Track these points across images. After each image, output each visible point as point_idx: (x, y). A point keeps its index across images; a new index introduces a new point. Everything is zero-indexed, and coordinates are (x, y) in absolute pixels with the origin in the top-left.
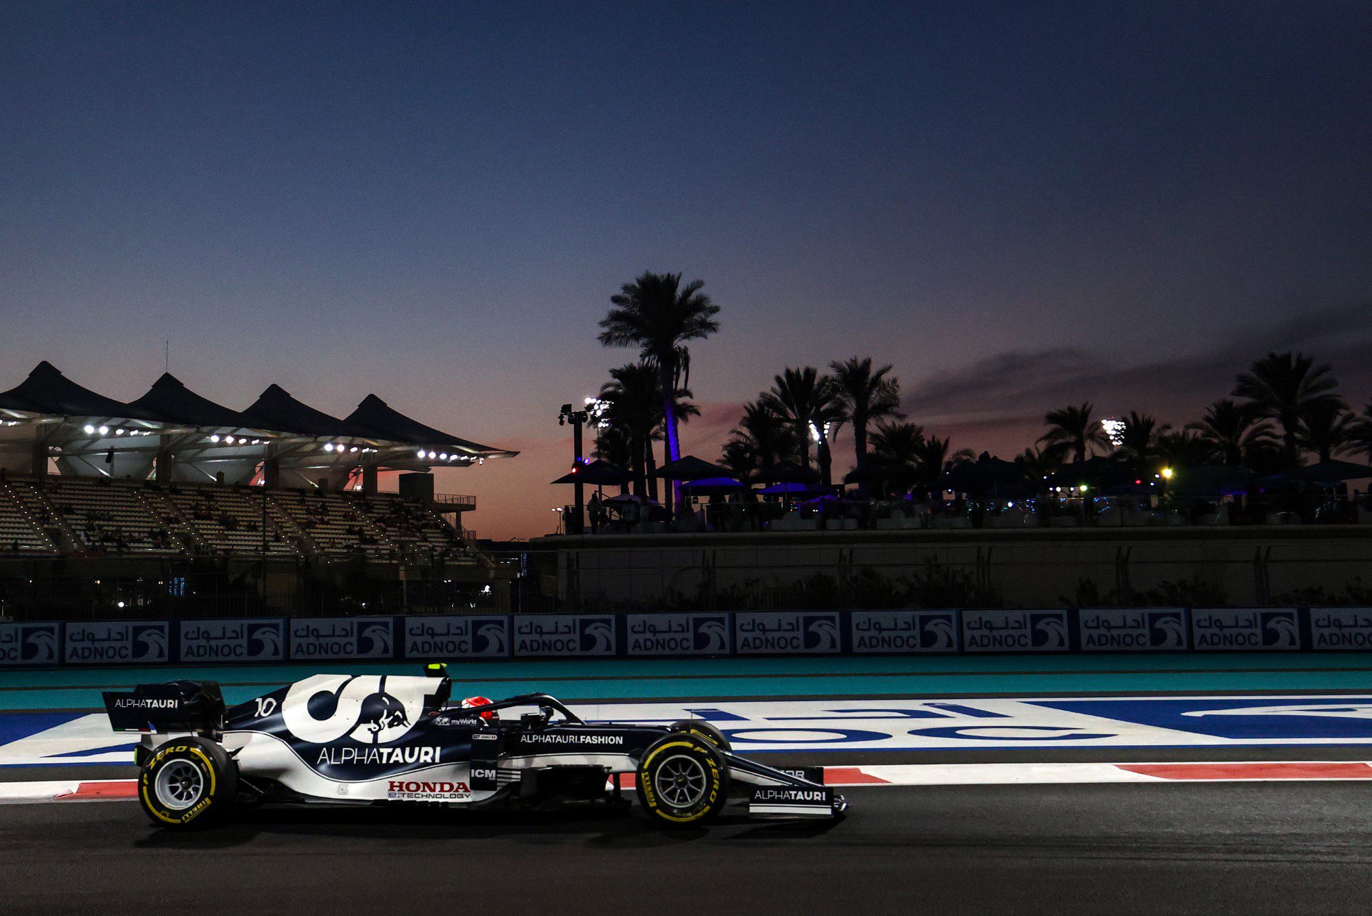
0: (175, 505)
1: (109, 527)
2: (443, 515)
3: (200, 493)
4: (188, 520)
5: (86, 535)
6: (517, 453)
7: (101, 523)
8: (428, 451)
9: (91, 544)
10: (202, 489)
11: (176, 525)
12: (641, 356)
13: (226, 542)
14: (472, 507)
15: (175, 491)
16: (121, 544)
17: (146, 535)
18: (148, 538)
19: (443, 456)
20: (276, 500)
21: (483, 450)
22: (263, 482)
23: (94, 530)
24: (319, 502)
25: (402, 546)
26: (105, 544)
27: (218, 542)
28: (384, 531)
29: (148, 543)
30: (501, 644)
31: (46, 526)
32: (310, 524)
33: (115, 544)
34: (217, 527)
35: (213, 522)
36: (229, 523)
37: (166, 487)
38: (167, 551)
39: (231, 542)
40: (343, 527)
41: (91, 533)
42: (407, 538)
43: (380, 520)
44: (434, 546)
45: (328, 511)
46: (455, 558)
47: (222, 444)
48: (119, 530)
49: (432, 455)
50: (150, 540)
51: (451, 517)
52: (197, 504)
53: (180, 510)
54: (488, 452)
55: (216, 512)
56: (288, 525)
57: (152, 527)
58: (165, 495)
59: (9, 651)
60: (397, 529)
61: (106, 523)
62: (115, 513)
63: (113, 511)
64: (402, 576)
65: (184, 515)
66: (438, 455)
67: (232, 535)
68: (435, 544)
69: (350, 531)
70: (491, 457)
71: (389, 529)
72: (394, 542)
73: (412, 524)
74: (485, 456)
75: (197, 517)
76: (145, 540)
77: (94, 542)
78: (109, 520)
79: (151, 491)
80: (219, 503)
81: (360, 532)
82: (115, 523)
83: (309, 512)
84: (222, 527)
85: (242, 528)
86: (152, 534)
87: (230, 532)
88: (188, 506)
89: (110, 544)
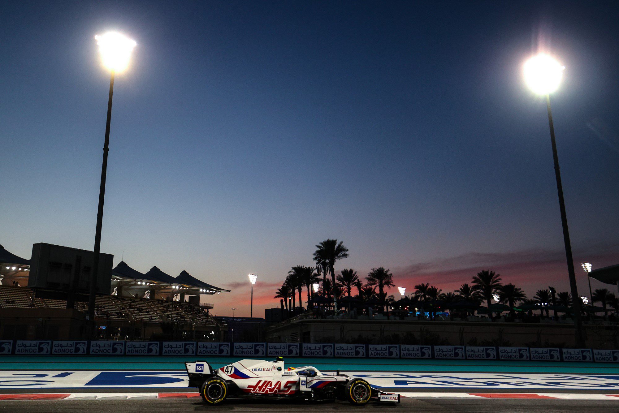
0: (123, 304)
1: (104, 310)
2: (204, 310)
3: (131, 300)
4: (128, 309)
5: (97, 313)
6: (230, 291)
7: (101, 309)
8: (203, 289)
9: (98, 315)
10: (131, 299)
11: (124, 310)
12: (316, 264)
13: (140, 316)
14: (212, 308)
15: (124, 300)
16: (108, 316)
17: (115, 313)
18: (116, 314)
19: (208, 291)
20: (154, 303)
21: (219, 290)
22: (148, 297)
23: (99, 311)
24: (167, 304)
25: (193, 319)
26: (103, 316)
27: (137, 316)
28: (187, 314)
29: (116, 316)
30: (331, 352)
31: (84, 309)
32: (165, 311)
33: (106, 316)
34: (137, 311)
35: (135, 310)
36: (140, 310)
37: (120, 298)
38: (122, 319)
39: (141, 316)
40: (175, 313)
41: (98, 312)
42: (194, 317)
43: (186, 311)
44: (203, 320)
45: (170, 307)
46: (209, 324)
47: (141, 285)
48: (106, 312)
49: (205, 291)
50: (117, 315)
51: (206, 310)
52: (130, 303)
53: (125, 305)
54: (221, 290)
55: (136, 307)
56: (158, 311)
57: (117, 311)
58: (120, 300)
59: (180, 351)
60: (191, 314)
61: (102, 309)
62: (105, 306)
63: (105, 305)
64: (194, 329)
65: (126, 307)
66: (206, 291)
67: (141, 314)
68: (204, 319)
69: (177, 314)
70: (222, 292)
71: (189, 314)
72: (190, 318)
73: (196, 312)
74: (220, 291)
75: (131, 308)
76: (115, 315)
77: (99, 315)
78: (103, 308)
79: (115, 299)
80: (137, 304)
81: (180, 315)
82: (105, 309)
83: (164, 307)
84: (138, 311)
85: (144, 312)
86: (117, 313)
87: (141, 313)
88: (127, 304)
89: (104, 316)
